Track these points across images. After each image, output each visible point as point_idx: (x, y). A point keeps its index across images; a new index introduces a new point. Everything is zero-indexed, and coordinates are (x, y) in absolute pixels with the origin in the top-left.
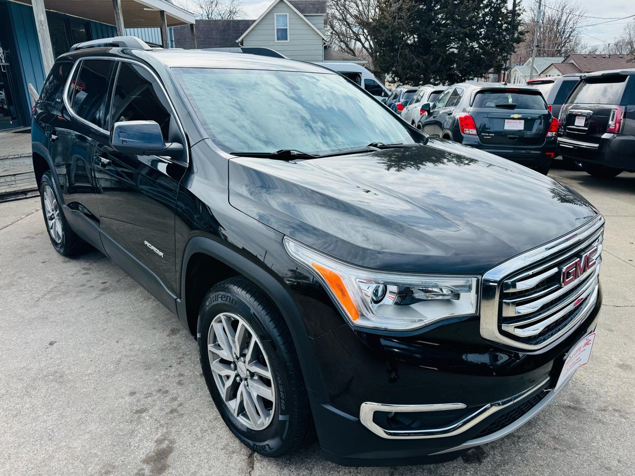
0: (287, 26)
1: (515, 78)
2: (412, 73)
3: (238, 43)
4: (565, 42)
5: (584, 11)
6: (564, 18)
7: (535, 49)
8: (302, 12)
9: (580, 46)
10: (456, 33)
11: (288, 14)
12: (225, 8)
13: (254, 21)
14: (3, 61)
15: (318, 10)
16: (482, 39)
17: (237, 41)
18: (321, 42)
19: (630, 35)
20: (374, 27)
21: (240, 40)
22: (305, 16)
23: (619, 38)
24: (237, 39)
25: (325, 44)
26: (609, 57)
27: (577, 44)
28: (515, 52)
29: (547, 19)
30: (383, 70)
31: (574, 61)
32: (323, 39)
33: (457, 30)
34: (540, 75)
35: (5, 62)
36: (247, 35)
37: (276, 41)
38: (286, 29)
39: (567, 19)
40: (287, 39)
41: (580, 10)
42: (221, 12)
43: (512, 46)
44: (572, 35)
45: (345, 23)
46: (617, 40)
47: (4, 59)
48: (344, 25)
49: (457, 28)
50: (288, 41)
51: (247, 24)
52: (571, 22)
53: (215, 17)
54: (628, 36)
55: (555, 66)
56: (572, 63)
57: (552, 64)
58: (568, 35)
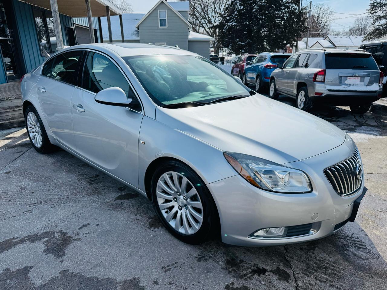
0: (166, 18)
4: (322, 29)
6: (321, 15)
9: (330, 31)
11: (166, 11)
14: (9, 37)
19: (358, 25)
23: (352, 26)
27: (328, 30)
35: (10, 38)
37: (159, 27)
38: (166, 20)
39: (323, 15)
40: (166, 26)
41: (330, 10)
44: (326, 24)
47: (10, 35)
52: (325, 17)
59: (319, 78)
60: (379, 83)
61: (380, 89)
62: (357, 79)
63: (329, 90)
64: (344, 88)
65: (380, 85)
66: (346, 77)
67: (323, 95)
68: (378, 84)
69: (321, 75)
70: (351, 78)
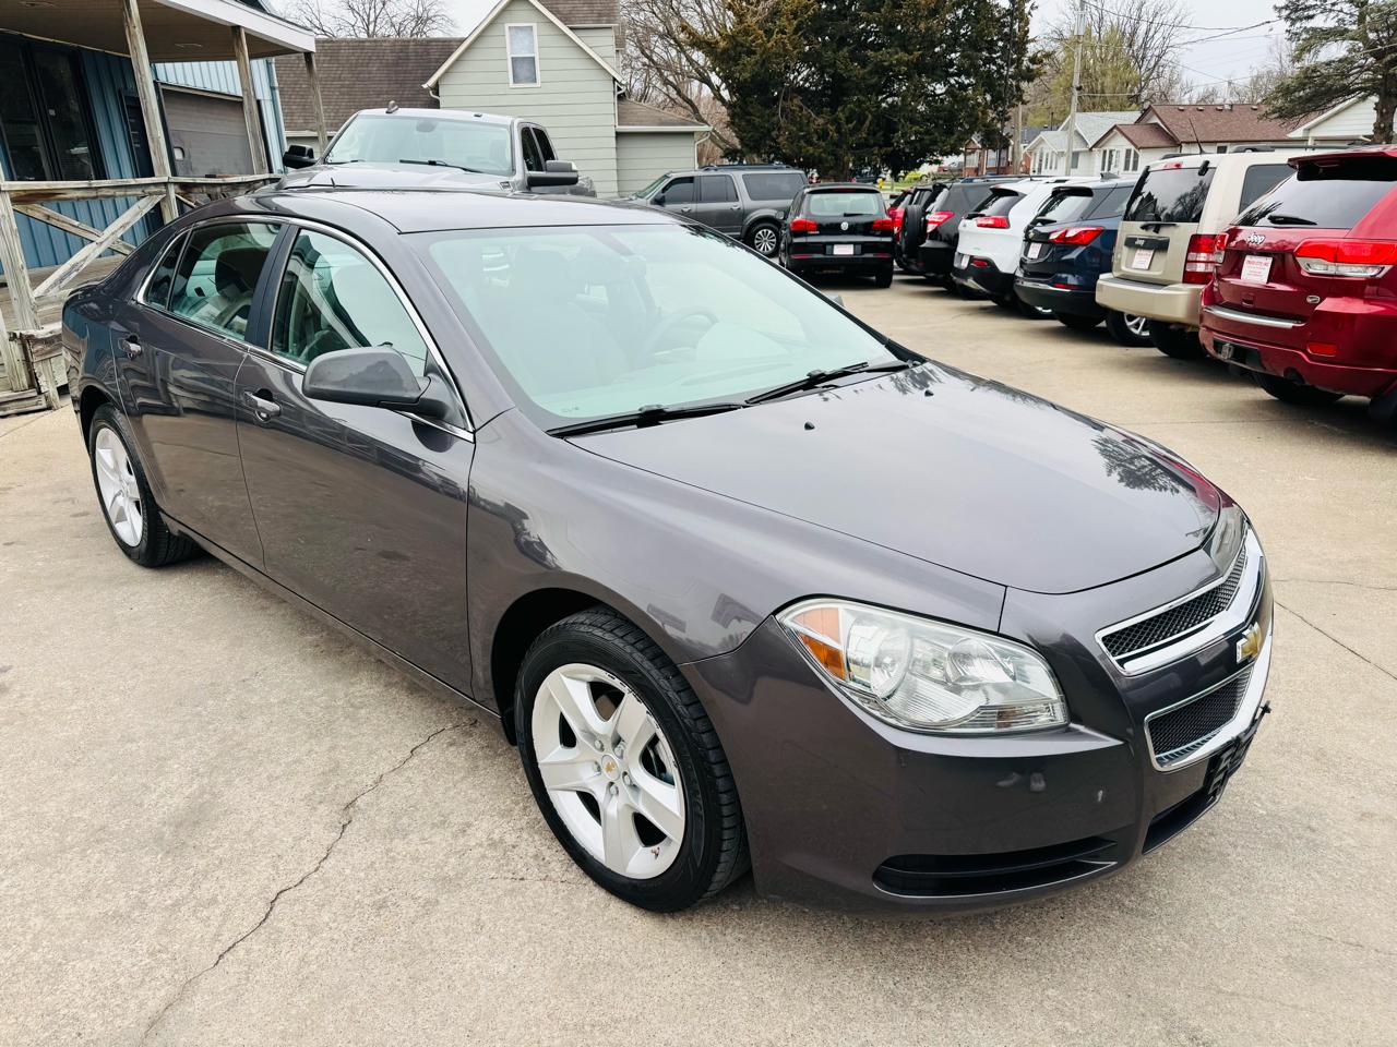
0: (533, 52)
1: (1041, 156)
2: (811, 149)
3: (427, 90)
4: (1148, 79)
5: (1183, 12)
6: (1143, 27)
7: (1076, 93)
8: (565, 20)
9: (1179, 87)
10: (895, 62)
11: (534, 25)
12: (406, 11)
13: (462, 41)
15: (600, 15)
16: (953, 75)
17: (425, 86)
18: (609, 86)
20: (725, 51)
21: (431, 82)
22: (571, 29)
24: (426, 80)
25: (619, 89)
26: (1231, 110)
27: (1171, 84)
28: (1024, 103)
29: (1109, 30)
30: (747, 145)
31: (1160, 119)
32: (615, 80)
33: (896, 57)
34: (1091, 150)
36: (446, 72)
37: (511, 84)
38: (533, 58)
39: (1149, 28)
40: (535, 81)
41: (1176, 8)
42: (394, 20)
43: (1018, 88)
44: (1162, 62)
45: (672, 42)
46: (1255, 73)
48: (671, 45)
49: (897, 53)
50: (538, 84)
51: (447, 47)
52: (1157, 36)
53: (384, 30)
54: (1277, 64)
55: (1119, 130)
56: (1156, 124)
57: (1115, 127)
58: (1152, 63)
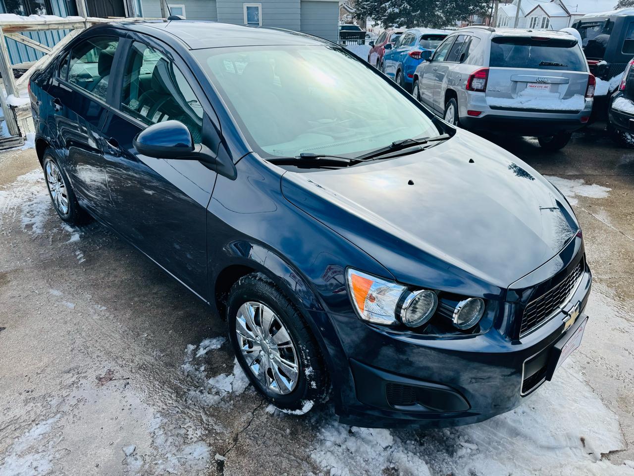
34: (526, 16)
59: (476, 84)
60: (586, 96)
61: (586, 107)
62: (546, 87)
63: (493, 107)
64: (520, 104)
65: (588, 99)
66: (526, 84)
67: (481, 116)
68: (583, 97)
69: (479, 78)
70: (534, 85)
